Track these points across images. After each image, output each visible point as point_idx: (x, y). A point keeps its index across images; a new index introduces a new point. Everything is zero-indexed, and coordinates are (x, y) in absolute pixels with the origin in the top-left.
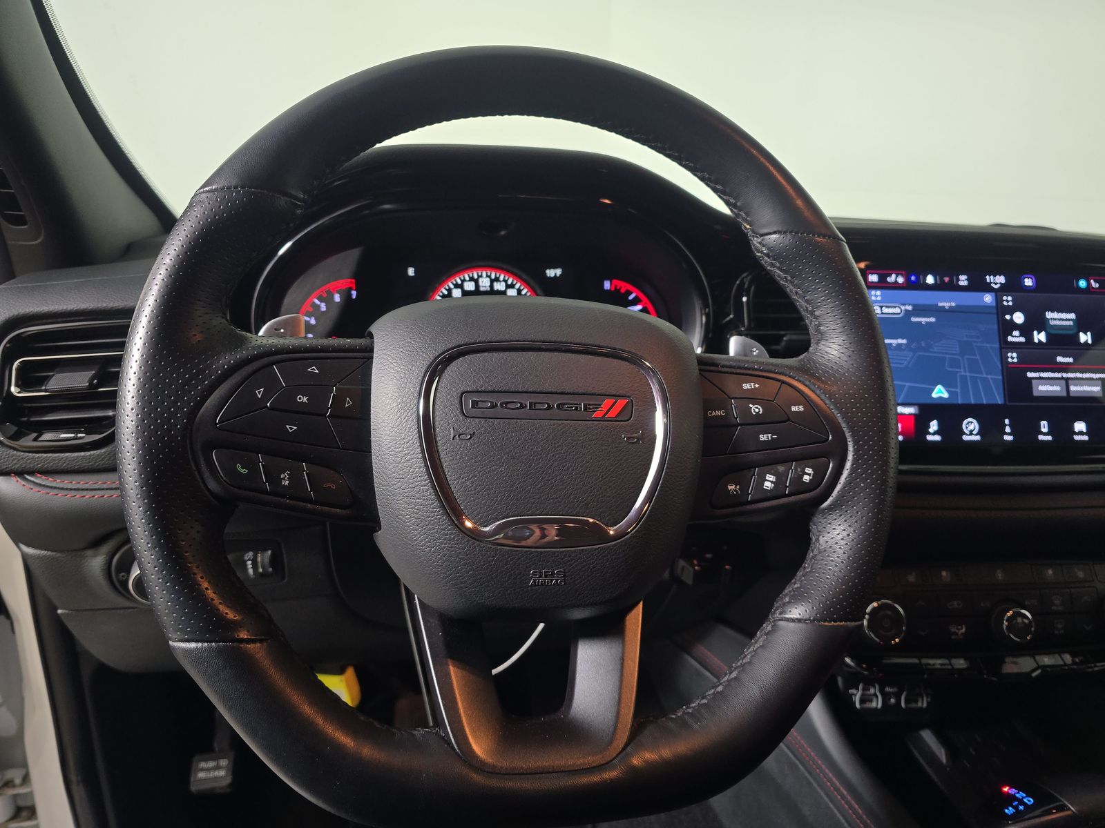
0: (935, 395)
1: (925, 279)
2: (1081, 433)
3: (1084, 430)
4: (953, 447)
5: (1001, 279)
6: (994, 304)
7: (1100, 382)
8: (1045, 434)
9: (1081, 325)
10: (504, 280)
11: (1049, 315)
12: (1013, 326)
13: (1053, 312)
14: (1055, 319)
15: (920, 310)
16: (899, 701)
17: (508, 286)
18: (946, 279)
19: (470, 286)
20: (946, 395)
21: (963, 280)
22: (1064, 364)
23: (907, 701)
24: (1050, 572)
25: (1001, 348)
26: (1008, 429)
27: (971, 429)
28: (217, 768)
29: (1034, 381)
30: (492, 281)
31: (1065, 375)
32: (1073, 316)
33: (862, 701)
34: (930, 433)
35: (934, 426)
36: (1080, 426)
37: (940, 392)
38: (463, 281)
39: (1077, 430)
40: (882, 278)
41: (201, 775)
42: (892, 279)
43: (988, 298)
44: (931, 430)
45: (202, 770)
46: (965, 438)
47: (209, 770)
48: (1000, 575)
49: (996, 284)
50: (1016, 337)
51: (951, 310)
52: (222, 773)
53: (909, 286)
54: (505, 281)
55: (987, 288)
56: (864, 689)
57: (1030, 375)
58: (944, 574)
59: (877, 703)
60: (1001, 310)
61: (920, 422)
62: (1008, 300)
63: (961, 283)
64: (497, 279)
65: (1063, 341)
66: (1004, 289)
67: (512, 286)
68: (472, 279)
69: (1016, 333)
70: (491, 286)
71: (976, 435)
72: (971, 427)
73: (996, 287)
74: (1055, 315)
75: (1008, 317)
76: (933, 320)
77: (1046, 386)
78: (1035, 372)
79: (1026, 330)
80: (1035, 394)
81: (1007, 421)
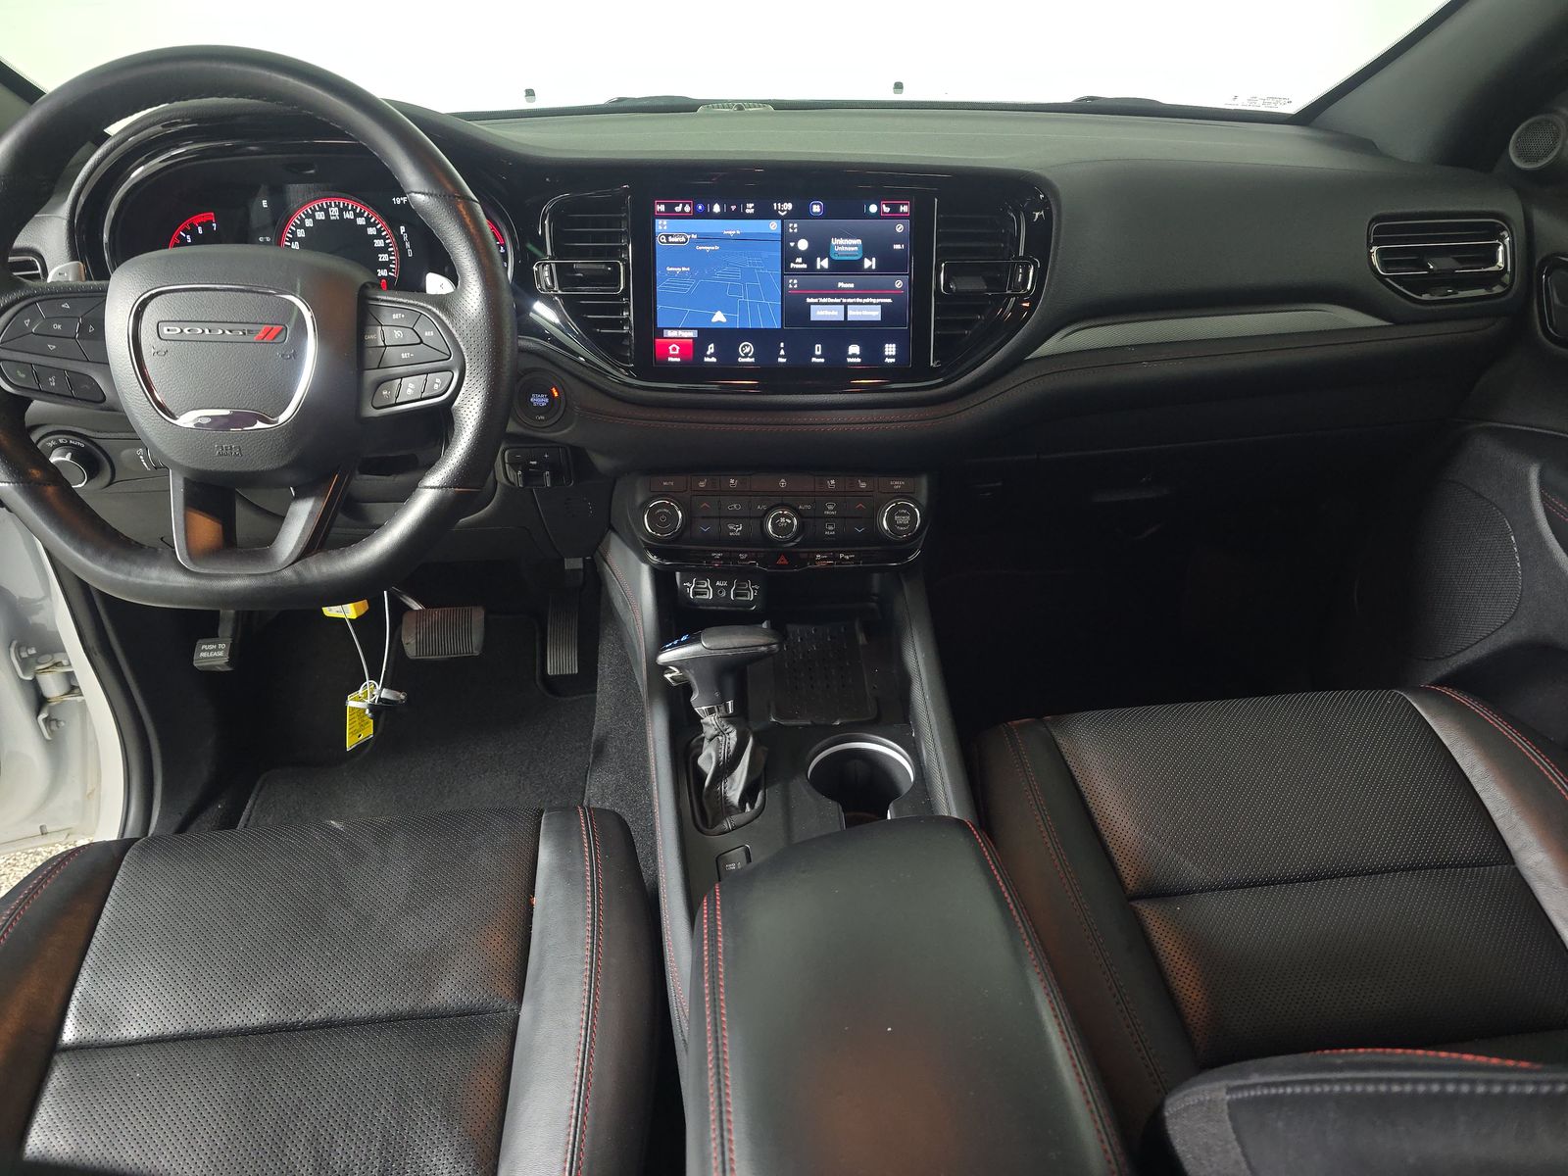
0: (714, 320)
1: (711, 208)
2: (854, 356)
3: (858, 353)
4: (728, 368)
5: (789, 206)
6: (780, 231)
7: (880, 306)
8: (818, 357)
9: (867, 252)
10: (352, 209)
11: (835, 242)
12: (796, 253)
13: (838, 238)
14: (840, 246)
15: (705, 238)
16: (728, 594)
17: (357, 215)
18: (733, 208)
19: (320, 216)
20: (724, 320)
21: (750, 209)
22: (844, 289)
23: (736, 595)
24: (833, 482)
25: (783, 275)
26: (782, 352)
27: (746, 353)
28: (217, 650)
29: (812, 306)
30: (341, 211)
31: (844, 300)
32: (859, 242)
33: (695, 593)
34: (707, 356)
35: (711, 349)
36: (854, 349)
37: (719, 317)
38: (314, 211)
39: (850, 353)
40: (670, 208)
41: (203, 655)
42: (678, 209)
43: (774, 226)
44: (708, 353)
45: (204, 650)
46: (740, 360)
47: (209, 651)
48: (783, 483)
49: (783, 211)
50: (799, 264)
51: (737, 238)
52: (221, 654)
53: (696, 215)
54: (354, 210)
55: (774, 216)
56: (697, 584)
57: (808, 300)
58: (732, 481)
59: (710, 595)
60: (785, 237)
61: (699, 345)
62: (793, 227)
63: (748, 211)
64: (346, 209)
65: (846, 267)
66: (791, 216)
67: (361, 215)
68: (321, 209)
69: (799, 260)
70: (341, 215)
71: (751, 357)
72: (747, 350)
73: (783, 214)
74: (841, 241)
75: (792, 244)
76: (717, 248)
77: (824, 312)
78: (814, 298)
79: (809, 258)
80: (813, 318)
81: (782, 345)
